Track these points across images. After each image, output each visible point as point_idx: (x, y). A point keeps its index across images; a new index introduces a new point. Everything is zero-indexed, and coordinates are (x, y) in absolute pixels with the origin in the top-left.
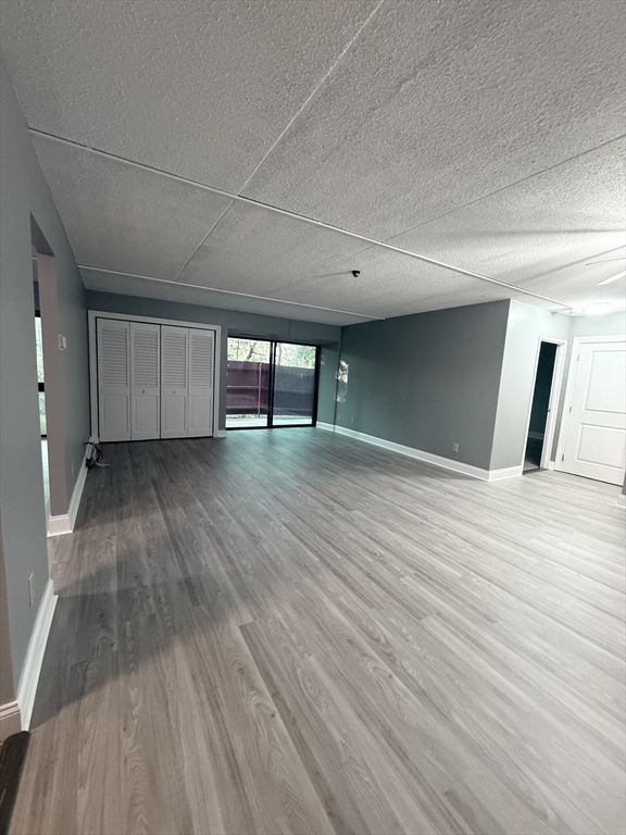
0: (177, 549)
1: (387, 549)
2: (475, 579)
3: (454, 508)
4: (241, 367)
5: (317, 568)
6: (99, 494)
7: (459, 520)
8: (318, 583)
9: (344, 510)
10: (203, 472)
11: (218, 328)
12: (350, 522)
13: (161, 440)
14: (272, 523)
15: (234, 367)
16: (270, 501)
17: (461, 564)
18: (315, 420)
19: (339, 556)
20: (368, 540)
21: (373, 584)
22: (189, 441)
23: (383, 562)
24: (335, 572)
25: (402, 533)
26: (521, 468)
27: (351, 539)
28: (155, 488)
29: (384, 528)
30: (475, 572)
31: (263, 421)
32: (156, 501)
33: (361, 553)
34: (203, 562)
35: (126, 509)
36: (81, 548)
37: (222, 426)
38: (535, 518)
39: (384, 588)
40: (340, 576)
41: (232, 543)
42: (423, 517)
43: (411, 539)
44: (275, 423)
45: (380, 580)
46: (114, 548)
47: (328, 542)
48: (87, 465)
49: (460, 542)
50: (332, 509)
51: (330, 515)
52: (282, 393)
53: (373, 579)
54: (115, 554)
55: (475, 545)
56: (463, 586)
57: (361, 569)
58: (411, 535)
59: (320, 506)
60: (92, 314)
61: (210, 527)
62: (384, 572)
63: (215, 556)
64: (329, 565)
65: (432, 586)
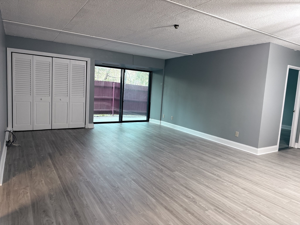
0: (68, 195)
1: (196, 194)
2: (251, 212)
3: (237, 171)
4: (103, 85)
5: (155, 206)
6: (16, 163)
7: (240, 177)
8: (156, 214)
9: (169, 171)
10: (81, 150)
11: (89, 60)
12: (174, 178)
13: (52, 129)
14: (125, 179)
15: (99, 85)
16: (124, 166)
17: (241, 203)
18: (148, 117)
19: (168, 199)
20: (185, 189)
21: (189, 215)
22: (70, 131)
23: (195, 202)
24: (166, 208)
25: (205, 185)
26: (277, 147)
27: (174, 188)
28: (51, 158)
29: (193, 182)
30: (251, 208)
31: (116, 118)
32: (53, 167)
33: (181, 197)
34: (85, 203)
35: (33, 171)
36: (8, 194)
37: (91, 121)
38: (286, 176)
39: (196, 217)
40: (168, 210)
41: (101, 191)
42: (218, 176)
43: (211, 188)
44: (124, 120)
45: (193, 212)
46: (29, 194)
47: (160, 190)
48: (7, 145)
49: (241, 190)
50: (161, 171)
51: (161, 174)
52: (129, 101)
53: (189, 212)
54: (29, 198)
55: (251, 192)
56: (243, 215)
57: (181, 206)
58: (211, 186)
59: (155, 169)
60: (9, 50)
61: (88, 182)
62: (195, 208)
63: (92, 198)
64: (162, 204)
65: (225, 216)
